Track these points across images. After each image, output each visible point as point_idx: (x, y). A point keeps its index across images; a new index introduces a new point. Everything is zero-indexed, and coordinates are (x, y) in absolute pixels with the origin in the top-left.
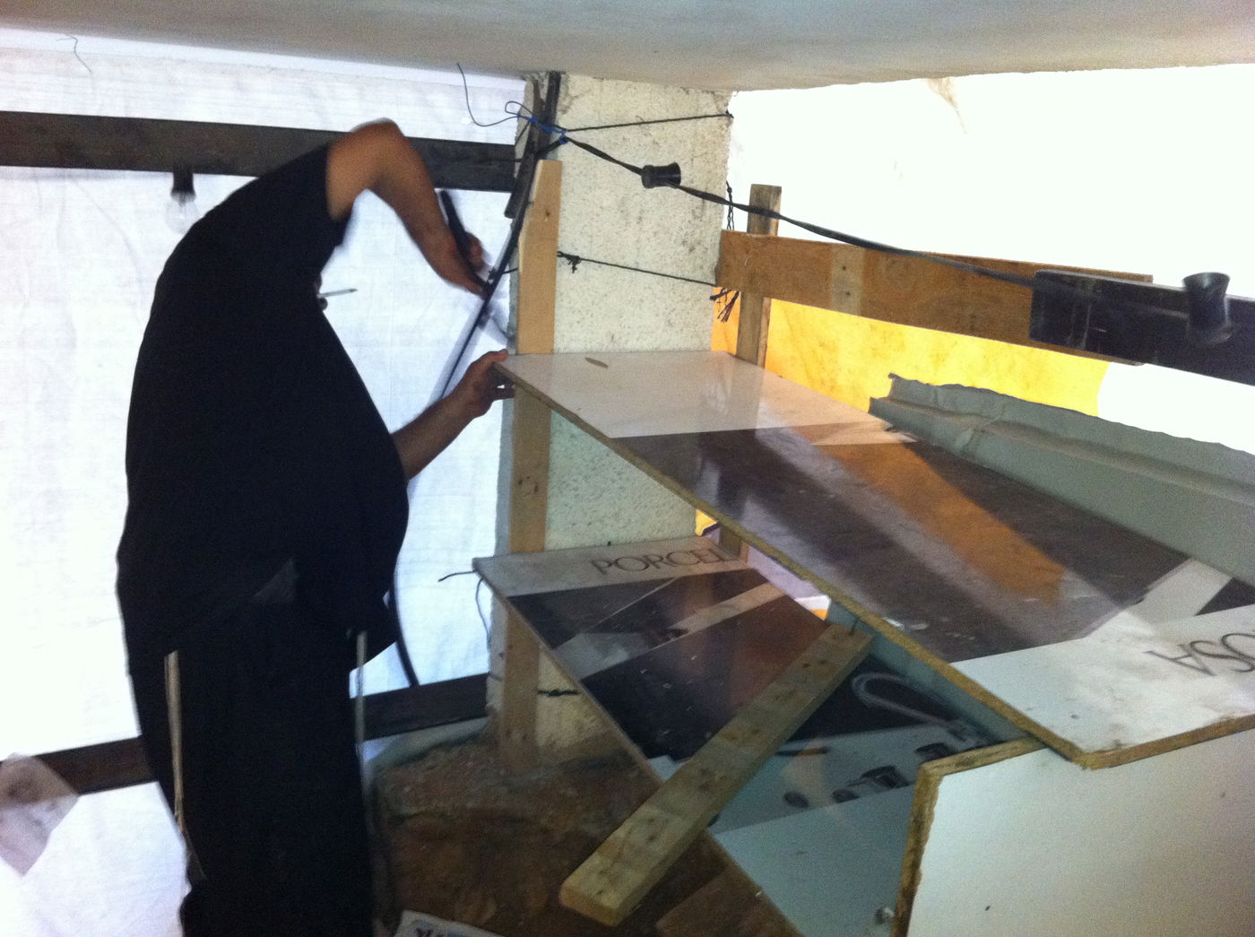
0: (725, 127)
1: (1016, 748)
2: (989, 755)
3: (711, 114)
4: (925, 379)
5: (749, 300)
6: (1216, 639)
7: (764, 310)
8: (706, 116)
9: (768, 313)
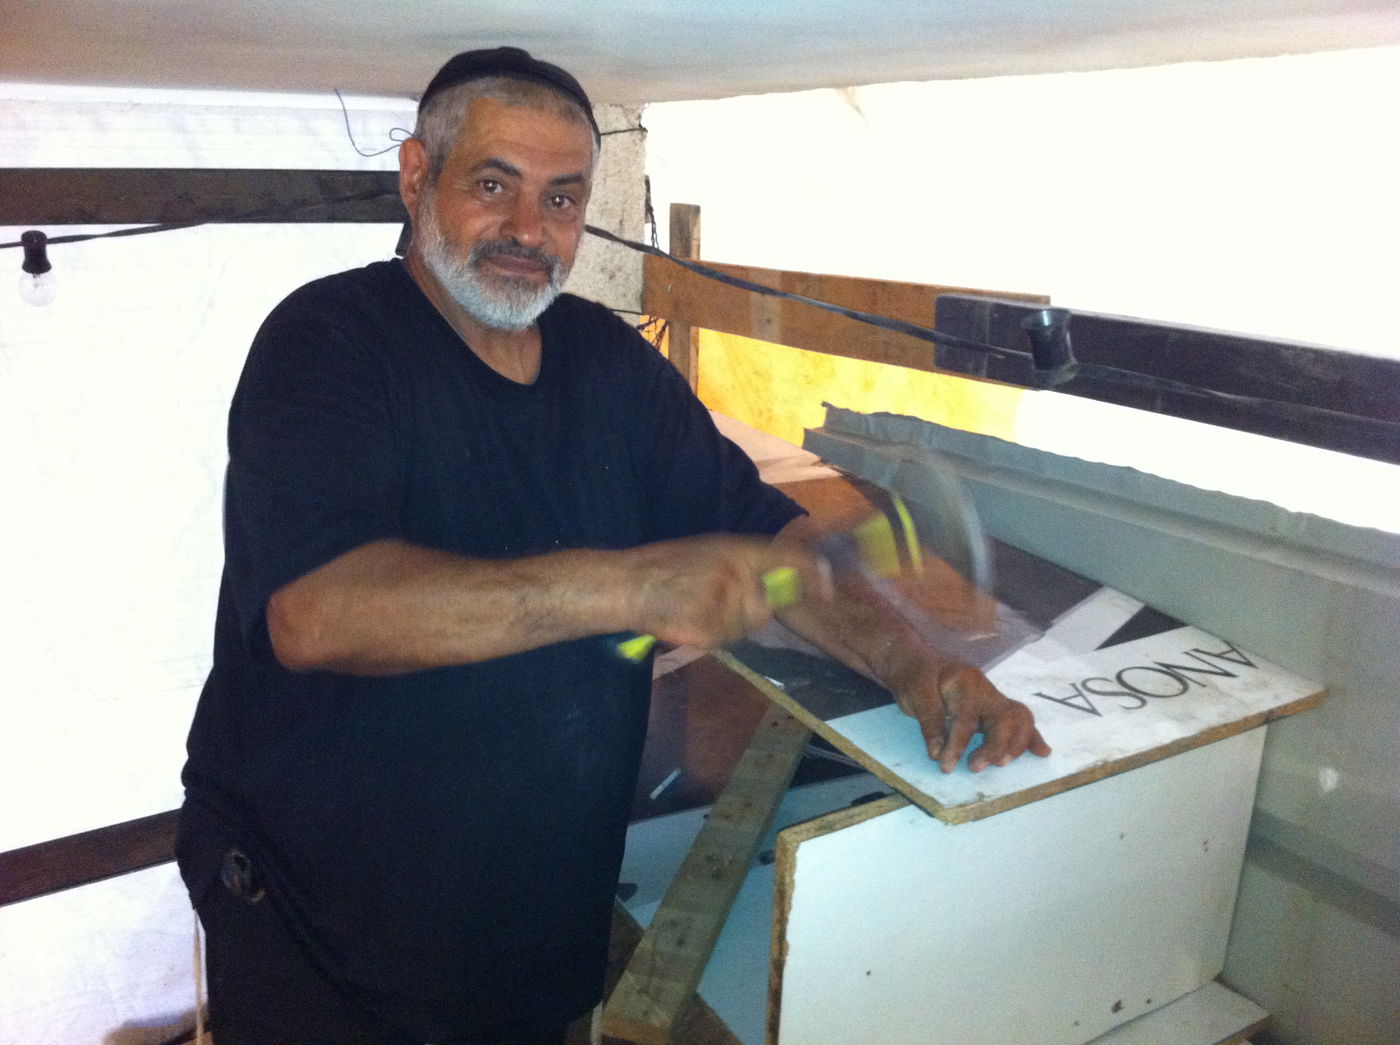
0: (638, 142)
1: (880, 807)
2: (852, 817)
3: (622, 129)
4: (855, 407)
5: (677, 330)
6: (1112, 676)
7: (692, 339)
8: (615, 132)
9: (696, 341)
